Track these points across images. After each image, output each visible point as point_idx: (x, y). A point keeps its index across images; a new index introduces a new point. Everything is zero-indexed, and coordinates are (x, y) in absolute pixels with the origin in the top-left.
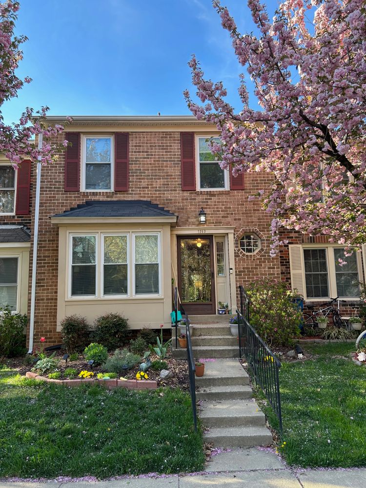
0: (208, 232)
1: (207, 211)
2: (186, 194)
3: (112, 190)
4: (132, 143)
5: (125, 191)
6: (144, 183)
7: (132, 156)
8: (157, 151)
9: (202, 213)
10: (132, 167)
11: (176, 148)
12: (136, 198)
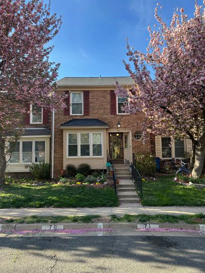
0: (121, 131)
1: (121, 123)
2: (112, 116)
3: (83, 114)
4: (90, 95)
5: (88, 115)
6: (95, 112)
7: (90, 100)
8: (100, 98)
9: (119, 124)
10: (91, 105)
11: (108, 97)
12: (92, 118)
